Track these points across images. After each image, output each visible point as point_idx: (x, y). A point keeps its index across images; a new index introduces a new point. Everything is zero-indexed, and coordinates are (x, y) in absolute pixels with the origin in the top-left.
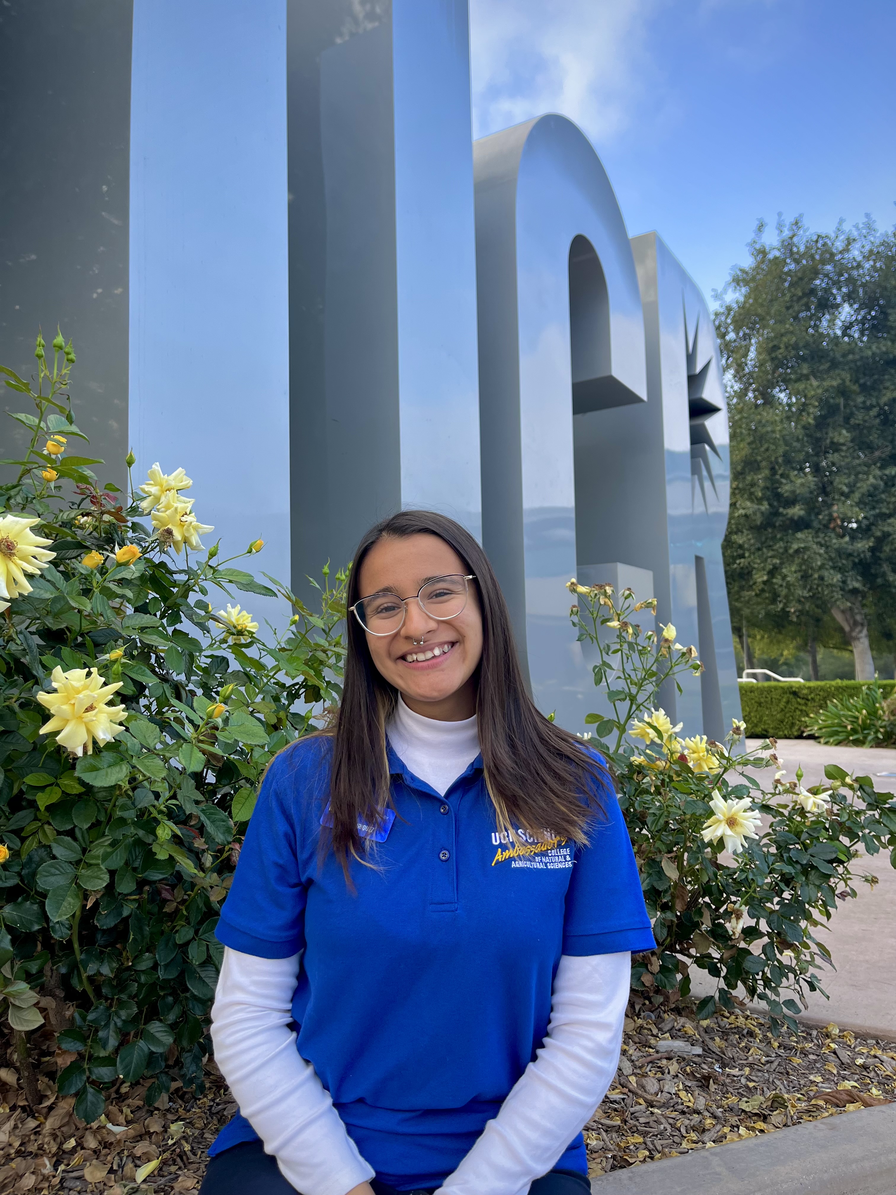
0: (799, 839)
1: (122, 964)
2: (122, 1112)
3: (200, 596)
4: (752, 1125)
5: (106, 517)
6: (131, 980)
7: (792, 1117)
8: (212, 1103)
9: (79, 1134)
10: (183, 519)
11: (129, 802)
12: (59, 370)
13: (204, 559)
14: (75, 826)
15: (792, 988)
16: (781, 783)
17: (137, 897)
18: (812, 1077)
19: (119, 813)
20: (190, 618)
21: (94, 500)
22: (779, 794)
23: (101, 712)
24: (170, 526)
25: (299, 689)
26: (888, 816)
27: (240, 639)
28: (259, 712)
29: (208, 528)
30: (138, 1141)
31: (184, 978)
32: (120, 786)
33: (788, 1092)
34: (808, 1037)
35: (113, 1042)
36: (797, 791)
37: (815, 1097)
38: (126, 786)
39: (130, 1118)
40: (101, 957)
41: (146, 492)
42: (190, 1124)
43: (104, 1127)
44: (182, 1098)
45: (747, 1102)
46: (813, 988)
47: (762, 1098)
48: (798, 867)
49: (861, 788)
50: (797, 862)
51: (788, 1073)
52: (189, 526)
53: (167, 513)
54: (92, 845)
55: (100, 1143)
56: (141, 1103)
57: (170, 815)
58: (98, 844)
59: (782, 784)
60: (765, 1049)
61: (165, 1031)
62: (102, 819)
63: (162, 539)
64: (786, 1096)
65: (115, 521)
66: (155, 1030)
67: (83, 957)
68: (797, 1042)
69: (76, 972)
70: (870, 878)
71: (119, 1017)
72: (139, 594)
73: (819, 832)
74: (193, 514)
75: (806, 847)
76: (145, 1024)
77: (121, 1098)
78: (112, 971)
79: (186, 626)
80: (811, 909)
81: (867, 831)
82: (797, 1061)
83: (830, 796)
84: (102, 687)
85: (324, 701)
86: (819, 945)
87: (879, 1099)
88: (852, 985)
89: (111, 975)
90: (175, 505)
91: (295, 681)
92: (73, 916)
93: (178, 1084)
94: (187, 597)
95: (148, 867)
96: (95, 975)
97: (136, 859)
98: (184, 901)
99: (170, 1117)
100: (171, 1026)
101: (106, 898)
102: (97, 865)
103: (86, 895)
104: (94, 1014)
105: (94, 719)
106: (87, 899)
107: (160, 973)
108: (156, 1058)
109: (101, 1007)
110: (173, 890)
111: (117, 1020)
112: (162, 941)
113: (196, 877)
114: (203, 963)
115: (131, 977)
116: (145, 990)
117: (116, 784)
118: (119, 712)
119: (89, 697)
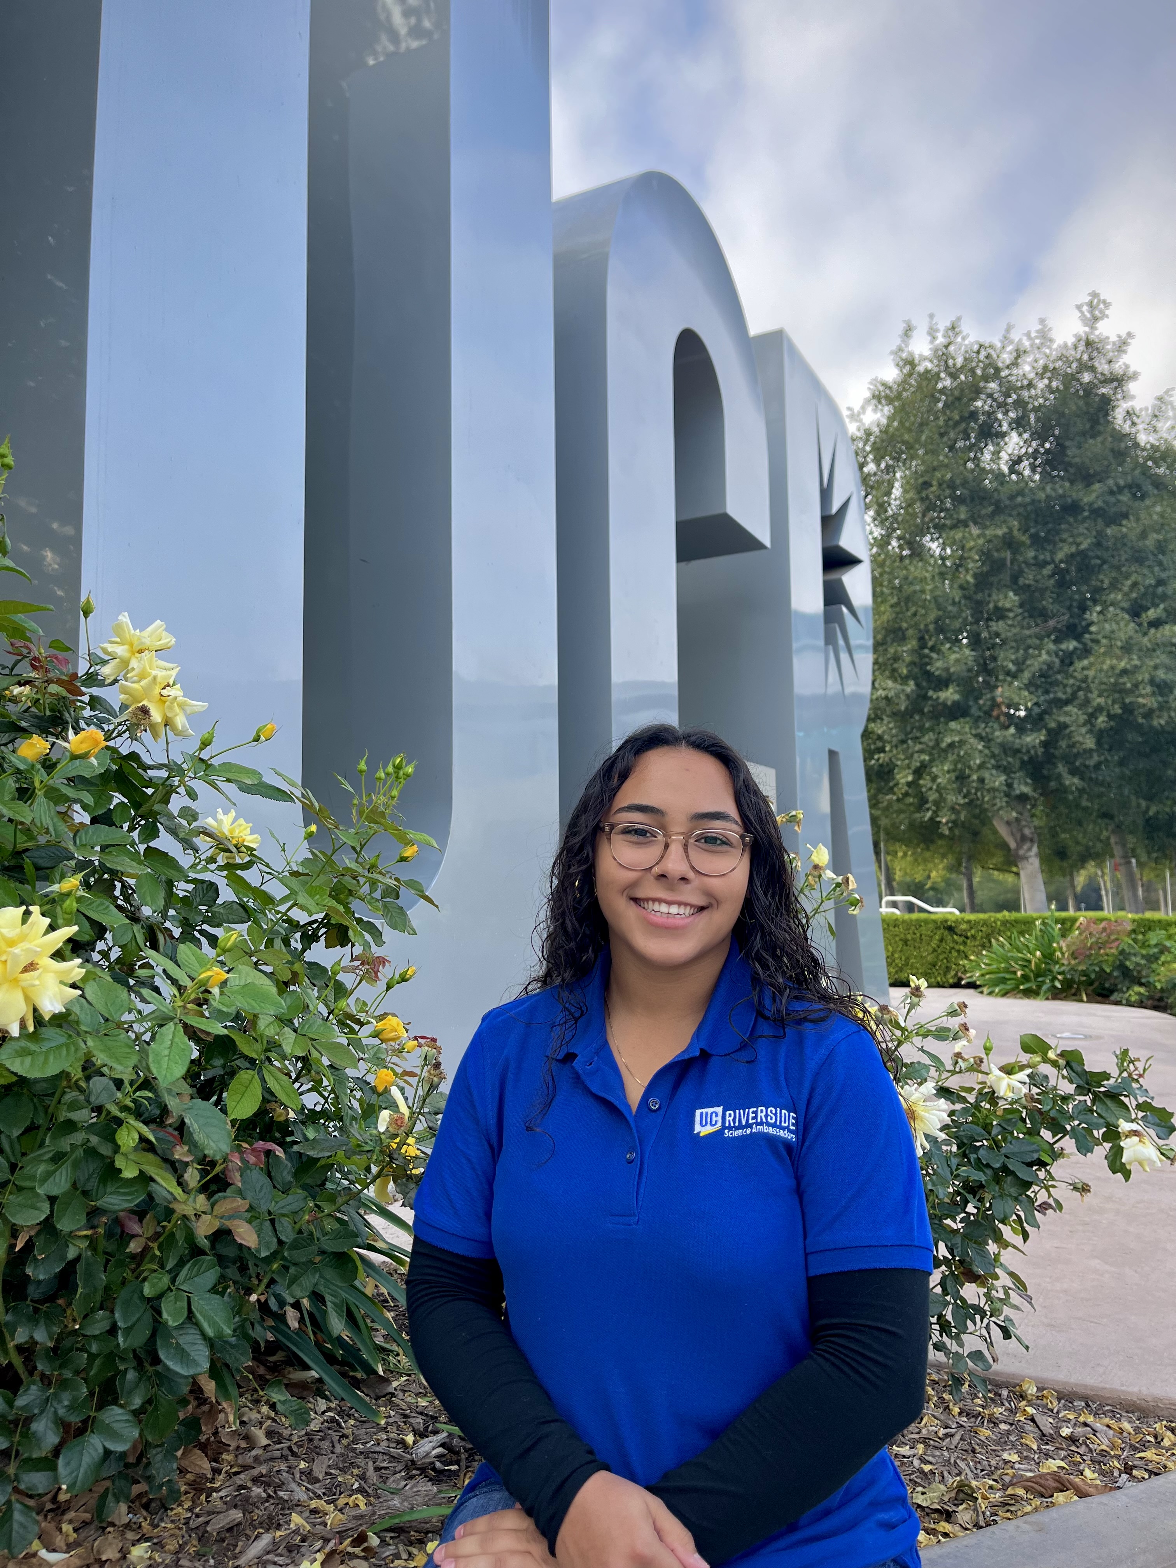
0: (990, 1134)
1: (66, 1326)
2: (60, 1530)
3: (187, 802)
4: (932, 1526)
5: (54, 688)
6: (77, 1349)
7: (984, 1513)
8: (189, 1515)
10: (164, 692)
11: (82, 1098)
13: (192, 747)
15: (978, 1333)
16: (962, 1058)
17: (89, 1232)
18: (1005, 1456)
19: (65, 1115)
20: (173, 832)
21: (36, 663)
22: (961, 1071)
23: (46, 970)
24: (145, 703)
25: (318, 928)
26: (1105, 1103)
27: (234, 858)
28: (265, 964)
29: (199, 706)
31: (155, 1344)
32: (68, 1074)
33: (976, 1477)
34: (997, 1399)
35: (52, 1439)
36: (984, 1067)
37: (1012, 1484)
38: (77, 1073)
39: (71, 1540)
40: (34, 1318)
41: (109, 654)
42: (158, 1546)
43: (35, 1555)
44: (146, 1507)
45: (923, 1493)
46: (1007, 1334)
47: (942, 1487)
48: (989, 1172)
49: (1068, 1065)
50: (988, 1166)
51: (974, 1451)
52: (172, 703)
53: (144, 683)
54: (24, 1159)
56: (87, 1516)
57: (138, 1113)
58: (34, 1158)
59: (964, 1060)
60: (942, 1417)
61: (127, 1421)
62: (41, 1122)
63: (134, 720)
64: (974, 1483)
65: (64, 693)
66: (111, 1419)
67: (8, 1318)
68: (983, 1407)
70: (1080, 1186)
71: (60, 1402)
72: (100, 797)
73: (1015, 1125)
74: (178, 686)
75: (996, 1145)
76: (97, 1410)
77: (59, 1510)
78: (51, 1339)
79: (164, 842)
80: (1000, 1226)
81: (1076, 1123)
82: (985, 1432)
83: (1029, 1076)
84: (46, 933)
85: (353, 945)
86: (1012, 1275)
87: (1096, 1486)
88: (1049, 1325)
89: (51, 1344)
90: (154, 673)
91: (314, 917)
93: (142, 1487)
94: (167, 802)
95: (109, 1190)
96: (26, 1343)
97: (88, 1179)
98: (156, 1236)
99: (130, 1535)
100: (136, 1413)
101: (42, 1237)
102: (33, 1189)
103: (14, 1232)
104: (25, 1397)
105: (37, 982)
106: (16, 1238)
107: (121, 1340)
108: (112, 1456)
109: (33, 1387)
110: (141, 1221)
111: (57, 1406)
112: (124, 1294)
113: (175, 1199)
114: (183, 1323)
115: (79, 1346)
116: (97, 1362)
117: (63, 1072)
118: (72, 969)
119: (28, 950)
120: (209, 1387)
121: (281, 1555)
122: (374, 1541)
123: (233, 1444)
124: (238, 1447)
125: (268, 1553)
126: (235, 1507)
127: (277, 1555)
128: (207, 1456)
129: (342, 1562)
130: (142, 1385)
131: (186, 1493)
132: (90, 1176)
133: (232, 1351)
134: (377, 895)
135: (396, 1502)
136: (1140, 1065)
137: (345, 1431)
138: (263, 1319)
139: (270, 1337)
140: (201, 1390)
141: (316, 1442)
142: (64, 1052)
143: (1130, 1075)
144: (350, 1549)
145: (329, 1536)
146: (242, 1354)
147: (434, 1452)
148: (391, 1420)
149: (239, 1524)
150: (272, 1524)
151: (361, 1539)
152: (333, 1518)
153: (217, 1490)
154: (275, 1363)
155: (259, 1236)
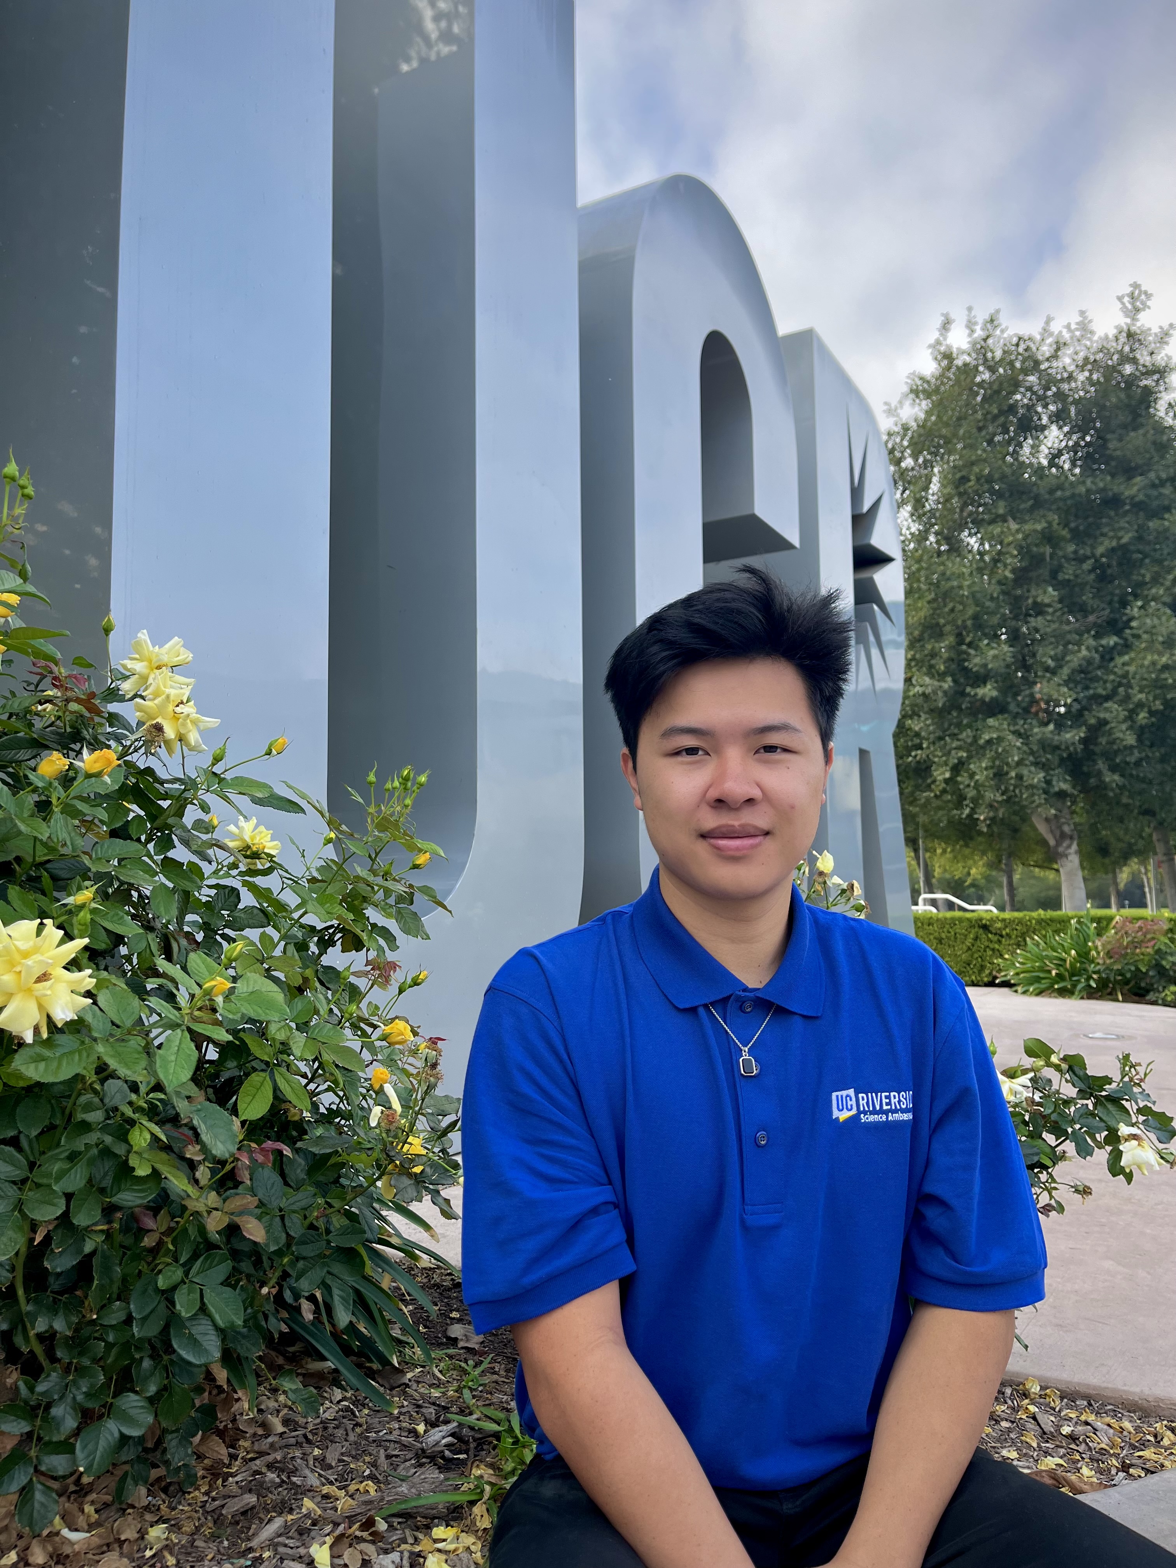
1: (84, 1316)
2: (83, 1511)
3: (200, 815)
5: (74, 706)
6: (95, 1338)
8: (206, 1498)
9: (21, 1544)
10: (178, 710)
11: (96, 1100)
12: (11, 508)
13: (206, 762)
14: (20, 1132)
18: (1005, 1453)
19: (80, 1116)
20: (186, 843)
21: (57, 683)
23: (59, 980)
24: (159, 720)
25: (334, 933)
26: (1106, 1107)
27: (255, 864)
28: (277, 970)
29: (211, 722)
30: (103, 1553)
31: (168, 1334)
32: (83, 1077)
35: (71, 1423)
38: (91, 1077)
39: (93, 1520)
40: (53, 1308)
41: (128, 670)
42: (175, 1527)
43: (58, 1533)
44: (165, 1490)
49: (1071, 1069)
52: (185, 720)
53: (156, 702)
54: (43, 1157)
55: (51, 1557)
56: (109, 1498)
57: (152, 1112)
58: (51, 1157)
61: (142, 1407)
62: (58, 1122)
63: (150, 737)
65: (84, 711)
66: (127, 1405)
67: (30, 1308)
69: (20, 1327)
70: (1081, 1188)
71: (78, 1388)
72: (117, 811)
74: (192, 703)
76: (114, 1397)
77: (82, 1492)
78: (70, 1328)
79: (180, 854)
81: (1077, 1126)
83: (1031, 1080)
84: (59, 945)
85: (368, 950)
87: (1092, 1484)
88: (1057, 1325)
89: (69, 1333)
90: (168, 690)
91: (330, 923)
92: (17, 1254)
93: (160, 1471)
94: (181, 815)
95: (123, 1187)
96: (46, 1331)
97: (104, 1177)
98: (170, 1231)
99: (149, 1517)
100: (151, 1400)
101: (60, 1231)
102: (49, 1186)
103: (34, 1227)
104: (46, 1383)
105: (49, 992)
106: (35, 1233)
107: (135, 1330)
108: (131, 1442)
109: (54, 1374)
110: (155, 1216)
111: (75, 1392)
112: (139, 1286)
113: (189, 1196)
114: (195, 1315)
115: (96, 1335)
116: (114, 1351)
117: (77, 1075)
118: (84, 979)
119: (41, 962)
120: (222, 1375)
121: (292, 1538)
122: (382, 1526)
123: (250, 1431)
124: (255, 1434)
125: (280, 1535)
126: (250, 1491)
127: (288, 1538)
128: (224, 1442)
129: (351, 1546)
130: (157, 1372)
131: (204, 1477)
132: (106, 1174)
133: (243, 1341)
134: (392, 901)
135: (404, 1488)
136: (1141, 1070)
137: (360, 1420)
138: (277, 1311)
139: (285, 1328)
140: (214, 1380)
141: (330, 1431)
142: (77, 1057)
143: (1131, 1080)
144: (358, 1533)
145: (339, 1520)
146: (253, 1345)
147: (444, 1441)
148: (404, 1410)
149: (253, 1507)
150: (284, 1508)
151: (369, 1524)
152: (344, 1503)
153: (233, 1475)
154: (294, 1353)
155: (267, 1232)
